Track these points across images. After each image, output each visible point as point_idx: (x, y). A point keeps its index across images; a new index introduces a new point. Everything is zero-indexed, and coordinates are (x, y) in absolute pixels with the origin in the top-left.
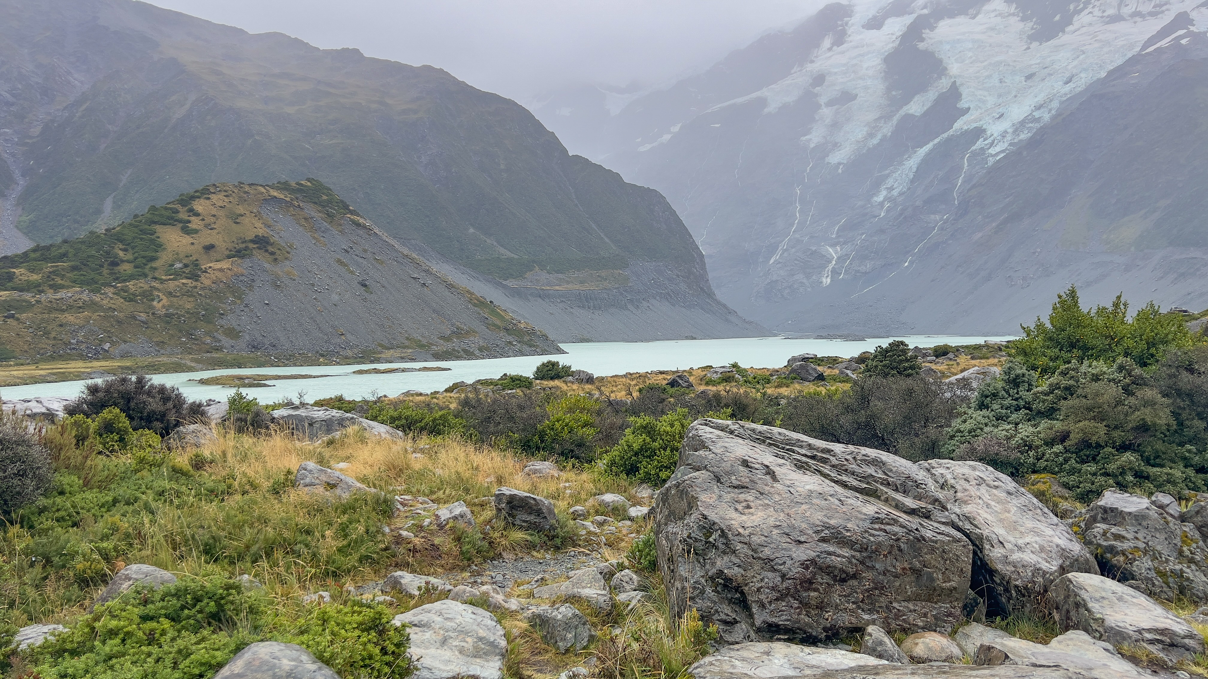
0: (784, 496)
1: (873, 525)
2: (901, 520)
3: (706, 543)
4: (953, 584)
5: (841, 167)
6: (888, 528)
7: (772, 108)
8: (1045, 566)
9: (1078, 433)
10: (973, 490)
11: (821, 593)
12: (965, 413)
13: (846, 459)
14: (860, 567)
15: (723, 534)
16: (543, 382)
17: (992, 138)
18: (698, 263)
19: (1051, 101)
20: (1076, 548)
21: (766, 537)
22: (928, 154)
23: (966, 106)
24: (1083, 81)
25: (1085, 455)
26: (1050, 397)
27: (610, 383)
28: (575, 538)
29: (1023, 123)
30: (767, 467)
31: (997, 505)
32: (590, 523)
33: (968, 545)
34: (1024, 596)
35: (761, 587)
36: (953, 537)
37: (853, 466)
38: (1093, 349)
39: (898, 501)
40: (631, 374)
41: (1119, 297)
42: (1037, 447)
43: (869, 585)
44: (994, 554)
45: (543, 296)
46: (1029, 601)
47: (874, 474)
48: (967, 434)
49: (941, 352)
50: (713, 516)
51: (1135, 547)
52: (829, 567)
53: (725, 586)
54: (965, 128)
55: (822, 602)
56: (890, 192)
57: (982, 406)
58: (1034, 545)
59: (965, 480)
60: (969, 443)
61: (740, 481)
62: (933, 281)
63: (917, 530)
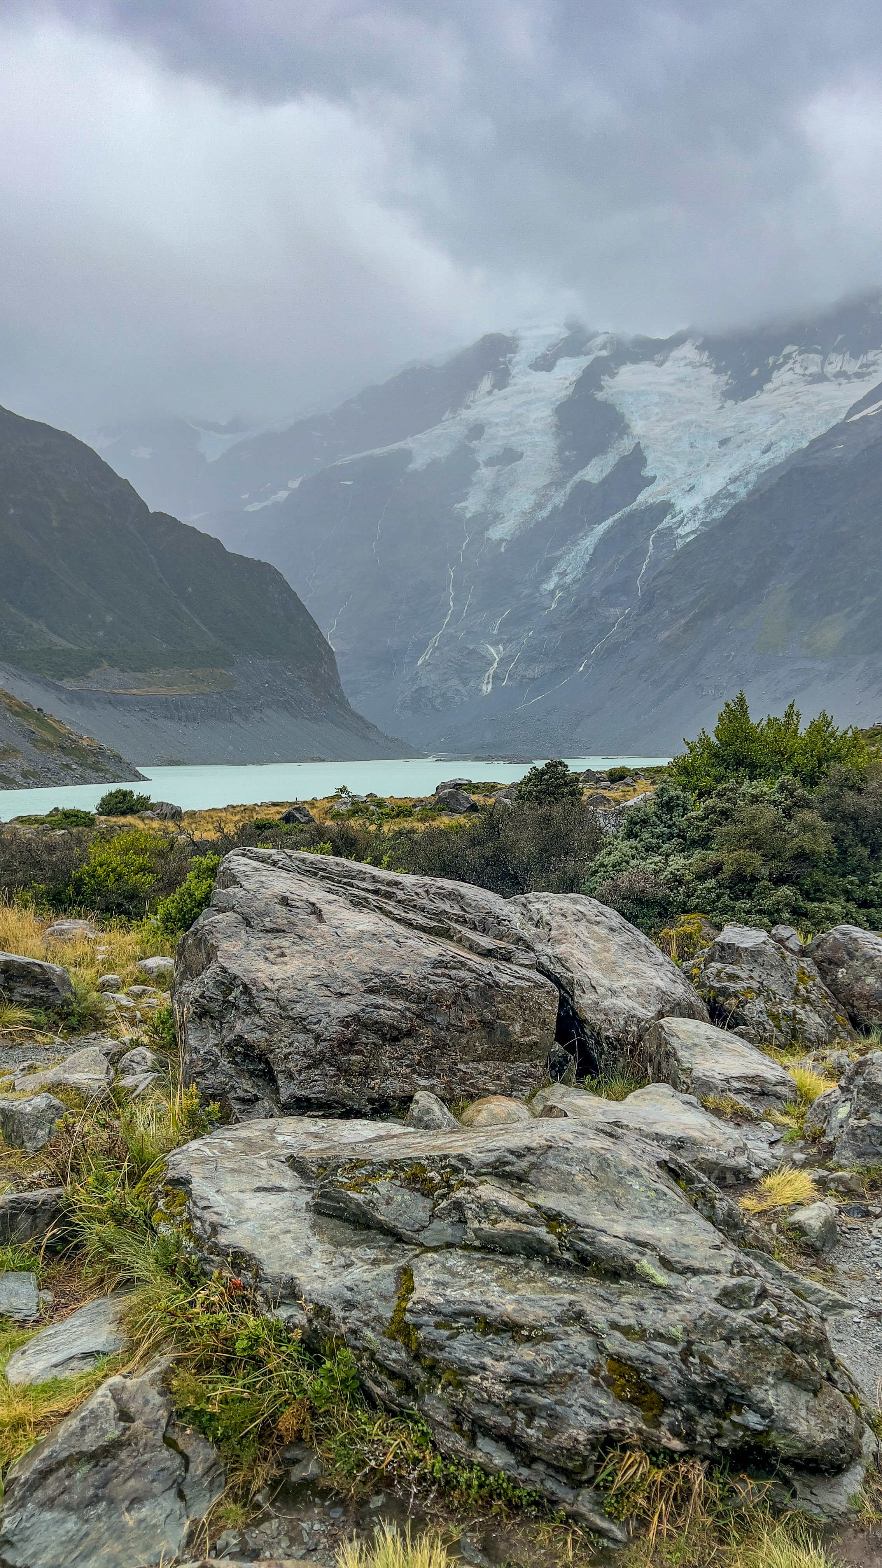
0: (328, 939)
1: (434, 970)
2: (470, 963)
3: (224, 1002)
4: (533, 1038)
5: (504, 545)
6: (453, 973)
7: (418, 464)
8: (640, 1012)
9: (732, 864)
10: (570, 928)
11: (366, 1057)
12: (610, 844)
13: (416, 893)
14: (417, 1022)
15: (246, 990)
16: (110, 818)
17: (681, 515)
18: (326, 662)
19: (747, 473)
20: (680, 990)
21: (299, 990)
22: (608, 532)
23: (652, 474)
24: (783, 451)
25: (740, 890)
26: (705, 824)
27: (204, 818)
28: (98, 1015)
29: (716, 498)
30: (313, 904)
31: (596, 944)
32: (123, 996)
33: (554, 991)
34: (615, 1048)
35: (290, 1053)
36: (535, 982)
37: (424, 901)
38: (761, 767)
39: (473, 940)
40: (233, 807)
41: (791, 706)
42: (688, 882)
43: (428, 1043)
44: (584, 1000)
45: (114, 702)
46: (623, 1055)
47: (448, 909)
48: (611, 869)
49: (617, 776)
50: (234, 968)
51: (748, 988)
52: (376, 1023)
53: (246, 1055)
54: (651, 501)
55: (366, 1068)
56: (562, 579)
57: (631, 835)
58: (632, 988)
59: (563, 915)
60: (612, 878)
61: (275, 923)
62: (611, 690)
63: (490, 974)
